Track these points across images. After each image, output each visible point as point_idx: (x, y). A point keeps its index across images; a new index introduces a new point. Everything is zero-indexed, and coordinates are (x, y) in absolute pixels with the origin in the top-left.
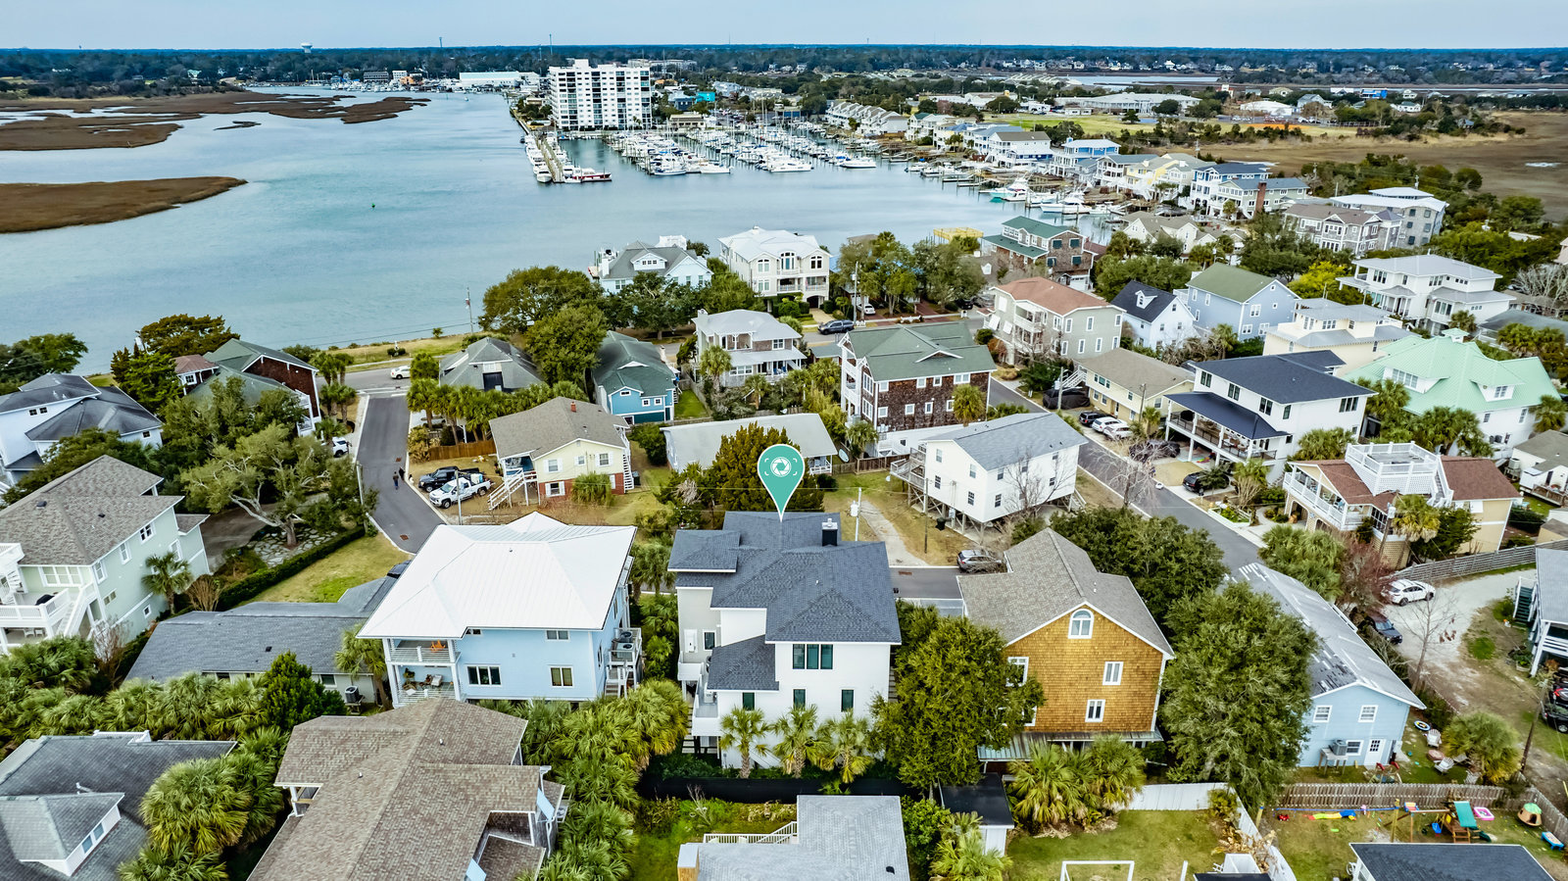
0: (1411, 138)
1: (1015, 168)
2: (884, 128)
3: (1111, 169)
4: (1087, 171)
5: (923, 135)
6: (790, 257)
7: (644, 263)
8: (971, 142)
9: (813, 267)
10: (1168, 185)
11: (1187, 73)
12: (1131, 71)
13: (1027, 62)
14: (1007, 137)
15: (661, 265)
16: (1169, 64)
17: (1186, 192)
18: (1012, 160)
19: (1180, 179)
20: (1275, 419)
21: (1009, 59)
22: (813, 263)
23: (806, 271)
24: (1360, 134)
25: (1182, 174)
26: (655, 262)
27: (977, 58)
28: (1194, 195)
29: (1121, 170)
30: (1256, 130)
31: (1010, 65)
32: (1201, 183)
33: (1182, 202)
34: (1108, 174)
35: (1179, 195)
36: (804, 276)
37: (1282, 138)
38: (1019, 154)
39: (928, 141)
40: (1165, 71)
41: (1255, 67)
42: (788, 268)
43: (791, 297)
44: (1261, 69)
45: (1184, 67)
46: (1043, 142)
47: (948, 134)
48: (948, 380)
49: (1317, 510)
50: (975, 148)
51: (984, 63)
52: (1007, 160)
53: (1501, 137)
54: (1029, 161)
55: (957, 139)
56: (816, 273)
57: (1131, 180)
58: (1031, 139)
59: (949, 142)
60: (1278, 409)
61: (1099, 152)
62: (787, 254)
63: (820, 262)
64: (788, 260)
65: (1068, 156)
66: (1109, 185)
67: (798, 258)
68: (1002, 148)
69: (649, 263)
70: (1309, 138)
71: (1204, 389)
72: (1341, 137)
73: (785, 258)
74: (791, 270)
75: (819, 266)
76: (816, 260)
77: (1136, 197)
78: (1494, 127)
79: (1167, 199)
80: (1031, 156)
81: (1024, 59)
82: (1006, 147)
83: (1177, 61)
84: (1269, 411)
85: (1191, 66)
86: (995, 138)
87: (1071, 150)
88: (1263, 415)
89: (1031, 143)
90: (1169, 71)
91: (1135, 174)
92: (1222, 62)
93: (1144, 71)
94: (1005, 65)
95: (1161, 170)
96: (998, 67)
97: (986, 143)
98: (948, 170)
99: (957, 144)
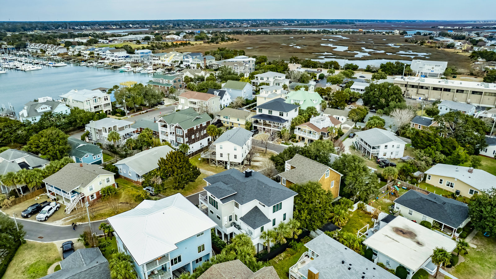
0: (217, 43)
1: (119, 61)
2: (58, 52)
3: (155, 58)
4: (146, 59)
5: (76, 53)
6: (96, 98)
7: (42, 109)
8: (98, 54)
9: (105, 100)
10: (176, 61)
11: (137, 28)
12: (119, 28)
13: (84, 27)
14: (112, 52)
15: (49, 109)
16: (131, 25)
17: (182, 63)
18: (117, 59)
19: (180, 59)
20: (284, 117)
21: (77, 26)
22: (105, 99)
23: (103, 102)
24: (204, 43)
25: (179, 57)
26: (46, 108)
27: (65, 26)
28: (185, 63)
29: (158, 58)
30: (178, 44)
31: (78, 28)
32: (186, 59)
33: (181, 66)
34: (154, 60)
35: (180, 64)
36: (103, 104)
37: (186, 45)
38: (119, 56)
39: (79, 55)
40: (130, 28)
41: (156, 25)
42: (96, 102)
43: (99, 112)
44: (158, 26)
45: (135, 26)
46: (124, 52)
47: (88, 52)
48: (201, 125)
49: (308, 137)
50: (100, 56)
51: (68, 27)
52: (115, 59)
53: (235, 42)
54: (123, 58)
55: (92, 53)
56: (107, 102)
57: (162, 61)
58: (120, 51)
59: (89, 54)
60: (285, 114)
61: (146, 53)
62: (95, 97)
63: (107, 98)
64: (95, 99)
65: (137, 55)
66: (156, 63)
67: (99, 98)
68: (111, 55)
69: (44, 108)
70: (193, 45)
71: (260, 113)
72: (200, 44)
73: (94, 98)
74: (97, 103)
75: (107, 100)
76: (106, 98)
77: (166, 66)
78: (232, 40)
79: (177, 65)
80: (123, 57)
81: (82, 26)
82: (113, 55)
83: (133, 25)
84: (282, 115)
85: (137, 26)
86: (108, 52)
87: (138, 54)
88: (281, 117)
89: (120, 52)
90: (131, 27)
91: (163, 59)
92: (146, 24)
93: (123, 28)
94: (76, 28)
95: (171, 57)
96: (74, 29)
97: (104, 54)
98: (95, 64)
99: (92, 55)
